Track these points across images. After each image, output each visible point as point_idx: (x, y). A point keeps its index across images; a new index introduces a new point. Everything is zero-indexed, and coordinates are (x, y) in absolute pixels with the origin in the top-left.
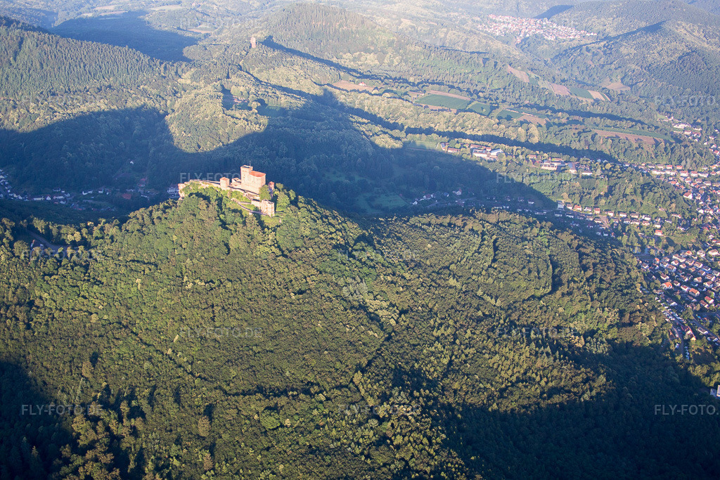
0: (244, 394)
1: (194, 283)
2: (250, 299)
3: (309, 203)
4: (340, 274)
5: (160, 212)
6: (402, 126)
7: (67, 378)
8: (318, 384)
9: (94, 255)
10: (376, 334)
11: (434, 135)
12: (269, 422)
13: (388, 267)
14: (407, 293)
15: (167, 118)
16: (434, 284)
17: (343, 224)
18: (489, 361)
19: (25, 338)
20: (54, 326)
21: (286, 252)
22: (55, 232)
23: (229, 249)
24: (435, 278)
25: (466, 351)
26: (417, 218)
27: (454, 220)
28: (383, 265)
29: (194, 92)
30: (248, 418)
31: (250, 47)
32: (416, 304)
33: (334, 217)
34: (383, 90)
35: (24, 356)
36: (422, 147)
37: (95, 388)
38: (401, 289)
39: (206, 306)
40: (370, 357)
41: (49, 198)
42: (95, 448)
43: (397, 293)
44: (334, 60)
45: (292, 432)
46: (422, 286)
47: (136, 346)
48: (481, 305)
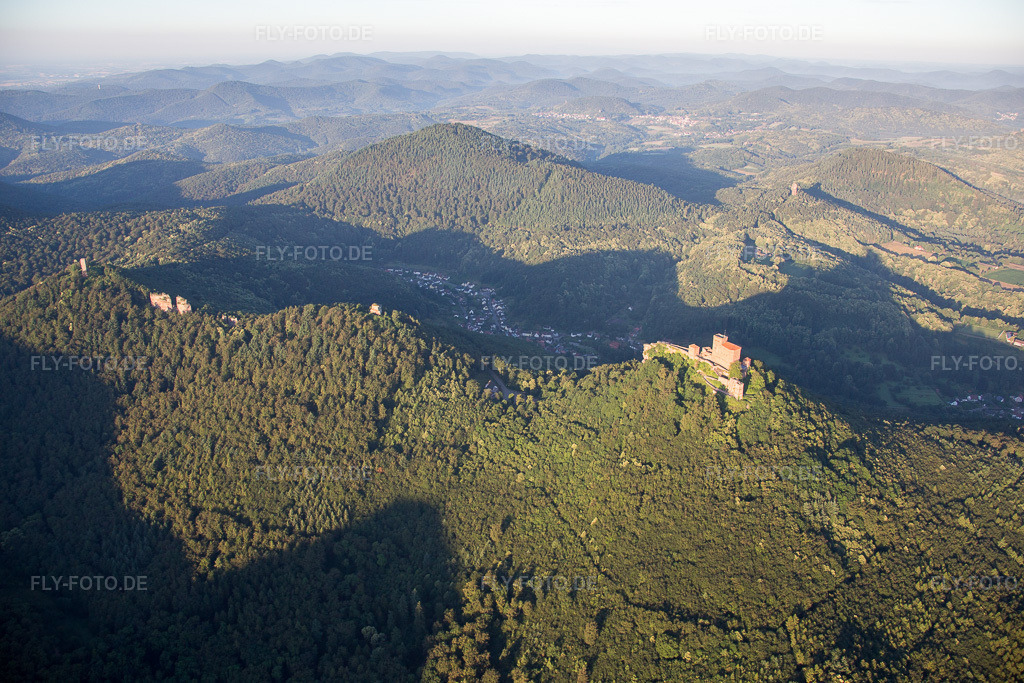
0: (647, 607)
1: (630, 462)
2: (686, 495)
3: (788, 389)
4: (805, 485)
5: (618, 372)
6: (960, 303)
7: (475, 536)
8: (739, 618)
9: (541, 408)
10: (833, 571)
11: (999, 321)
12: (665, 649)
13: (875, 487)
14: (892, 525)
15: (679, 264)
16: (935, 520)
17: (829, 423)
18: (991, 643)
19: (450, 483)
20: (481, 476)
21: (744, 446)
22: (511, 376)
23: (679, 430)
24: (939, 512)
25: (960, 621)
26: (935, 427)
27: (989, 438)
28: (868, 483)
29: (714, 238)
30: (643, 637)
31: (790, 194)
32: (902, 542)
33: (819, 412)
34: (944, 258)
35: (444, 502)
36: (980, 334)
37: (499, 555)
38: (886, 518)
39: (635, 491)
40: (817, 600)
41: (537, 336)
42: (475, 621)
43: (879, 522)
44: (891, 216)
45: (689, 669)
46: (918, 519)
47: (551, 519)
48: (1000, 561)
